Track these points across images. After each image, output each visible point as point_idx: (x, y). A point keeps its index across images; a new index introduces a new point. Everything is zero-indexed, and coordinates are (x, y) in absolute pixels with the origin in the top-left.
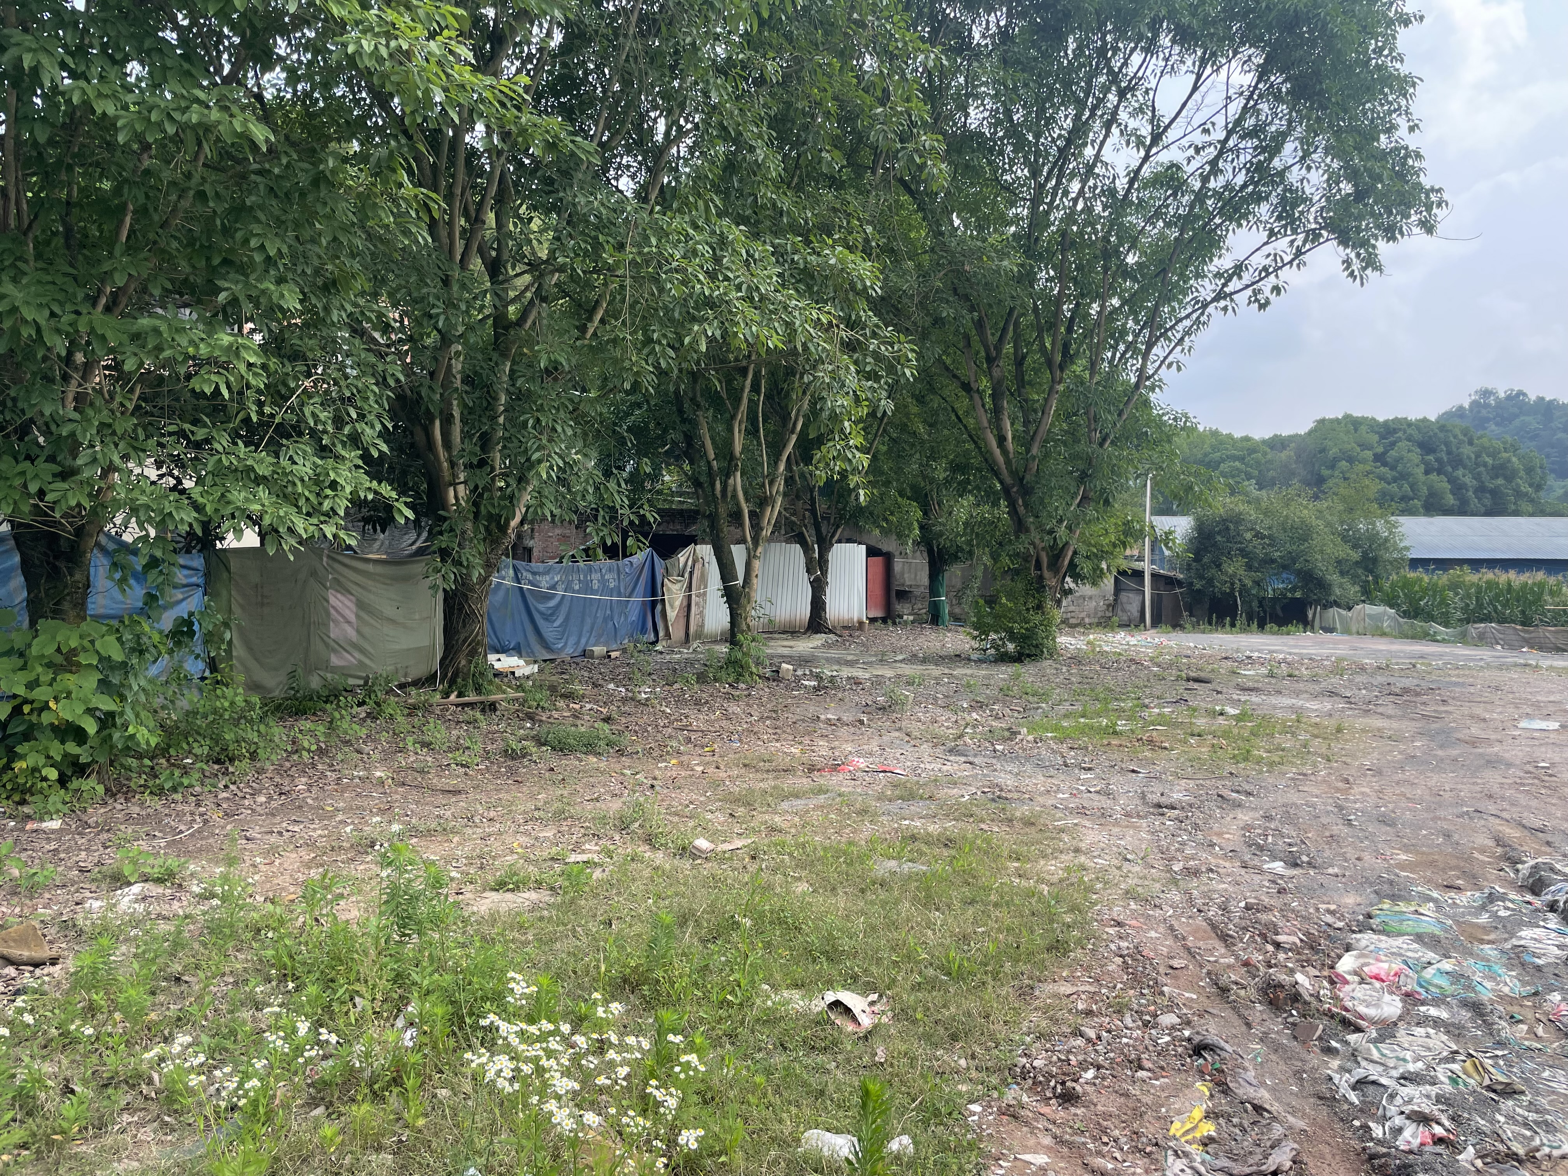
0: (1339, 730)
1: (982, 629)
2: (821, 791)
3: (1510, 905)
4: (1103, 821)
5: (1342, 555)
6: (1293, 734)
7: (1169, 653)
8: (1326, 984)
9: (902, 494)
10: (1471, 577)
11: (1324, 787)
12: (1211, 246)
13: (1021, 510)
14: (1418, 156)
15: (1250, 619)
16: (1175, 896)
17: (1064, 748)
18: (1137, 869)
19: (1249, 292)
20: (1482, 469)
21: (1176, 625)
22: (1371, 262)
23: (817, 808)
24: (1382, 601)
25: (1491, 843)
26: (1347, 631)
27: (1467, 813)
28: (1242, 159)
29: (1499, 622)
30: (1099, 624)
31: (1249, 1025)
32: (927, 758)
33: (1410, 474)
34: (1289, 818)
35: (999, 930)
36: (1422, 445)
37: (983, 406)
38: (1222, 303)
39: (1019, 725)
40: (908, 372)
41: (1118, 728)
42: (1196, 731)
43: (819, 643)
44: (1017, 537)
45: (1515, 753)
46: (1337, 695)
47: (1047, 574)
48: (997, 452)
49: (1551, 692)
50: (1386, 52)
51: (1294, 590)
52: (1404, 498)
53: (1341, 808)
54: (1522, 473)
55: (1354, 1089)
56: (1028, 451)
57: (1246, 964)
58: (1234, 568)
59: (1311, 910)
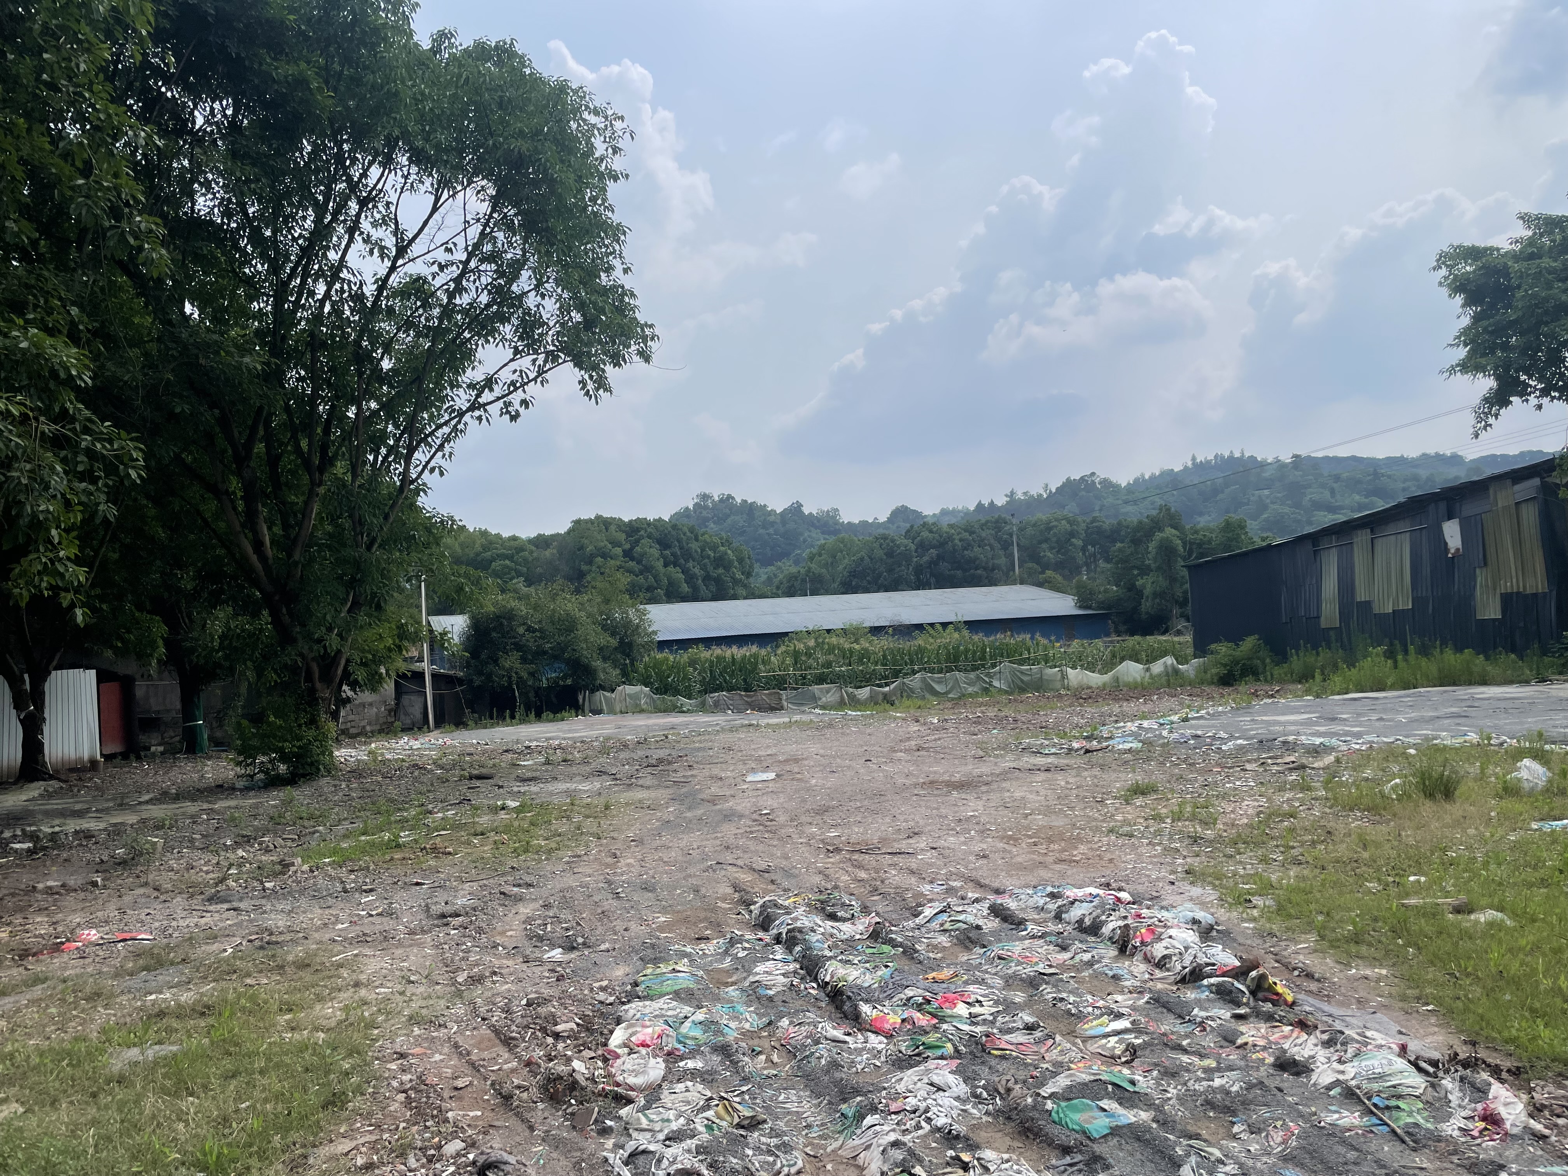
0: (607, 807)
1: (247, 753)
2: (38, 980)
3: (747, 945)
4: (385, 944)
5: (603, 642)
6: (569, 818)
7: (451, 754)
8: (600, 1064)
9: (140, 608)
10: (705, 654)
11: (596, 866)
12: (463, 359)
13: (286, 619)
14: (633, 295)
15: (528, 710)
16: (460, 1009)
17: (343, 873)
18: (421, 989)
19: (500, 404)
20: (706, 561)
21: (460, 723)
22: (602, 384)
23: (32, 1002)
24: (638, 681)
25: (730, 890)
26: (612, 712)
27: (711, 866)
28: (484, 280)
29: (728, 691)
30: (381, 731)
31: (532, 1128)
32: (180, 914)
33: (652, 567)
34: (566, 903)
35: (266, 1100)
36: (659, 542)
37: (235, 508)
38: (477, 413)
39: (294, 855)
40: (133, 474)
41: (401, 840)
42: (479, 829)
43: (36, 793)
44: (283, 649)
45: (743, 805)
46: (605, 773)
47: (318, 685)
48: (254, 558)
49: (768, 747)
50: (599, 202)
51: (564, 678)
52: (649, 589)
53: (609, 883)
54: (736, 563)
55: (626, 1163)
56: (290, 555)
57: (528, 1064)
58: (511, 661)
59: (586, 992)
